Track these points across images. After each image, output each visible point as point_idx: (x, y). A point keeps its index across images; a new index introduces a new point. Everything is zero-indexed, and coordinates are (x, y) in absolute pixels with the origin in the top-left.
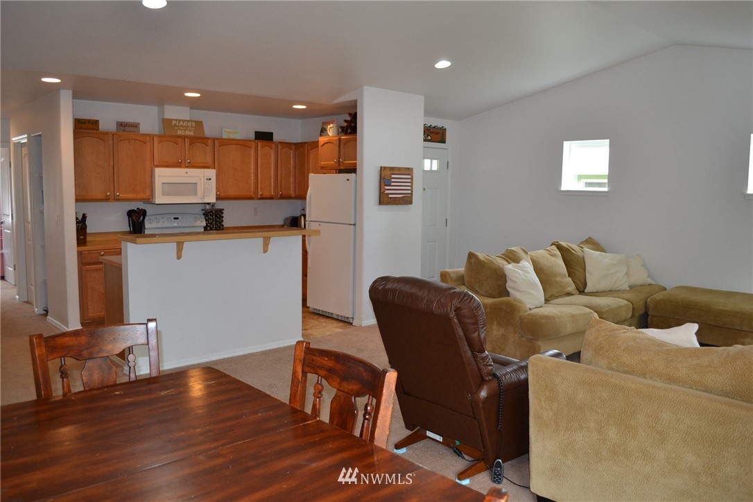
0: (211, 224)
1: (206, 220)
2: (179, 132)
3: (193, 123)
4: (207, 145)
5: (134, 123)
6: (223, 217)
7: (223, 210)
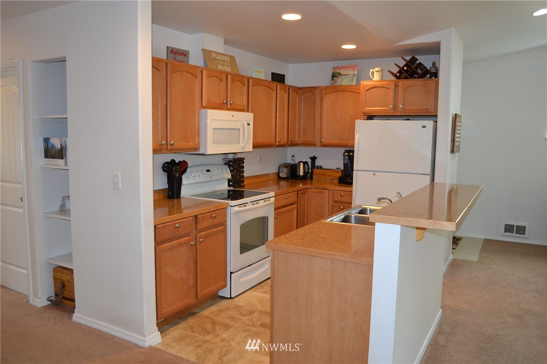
0: (236, 174)
1: (231, 171)
2: (220, 67)
3: (228, 58)
4: (244, 85)
5: (184, 51)
6: (243, 167)
7: (244, 159)
